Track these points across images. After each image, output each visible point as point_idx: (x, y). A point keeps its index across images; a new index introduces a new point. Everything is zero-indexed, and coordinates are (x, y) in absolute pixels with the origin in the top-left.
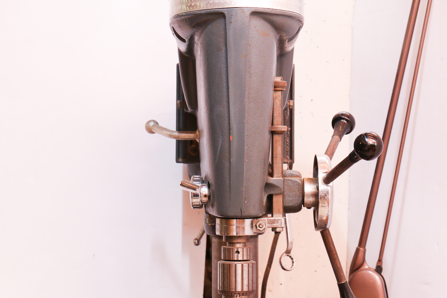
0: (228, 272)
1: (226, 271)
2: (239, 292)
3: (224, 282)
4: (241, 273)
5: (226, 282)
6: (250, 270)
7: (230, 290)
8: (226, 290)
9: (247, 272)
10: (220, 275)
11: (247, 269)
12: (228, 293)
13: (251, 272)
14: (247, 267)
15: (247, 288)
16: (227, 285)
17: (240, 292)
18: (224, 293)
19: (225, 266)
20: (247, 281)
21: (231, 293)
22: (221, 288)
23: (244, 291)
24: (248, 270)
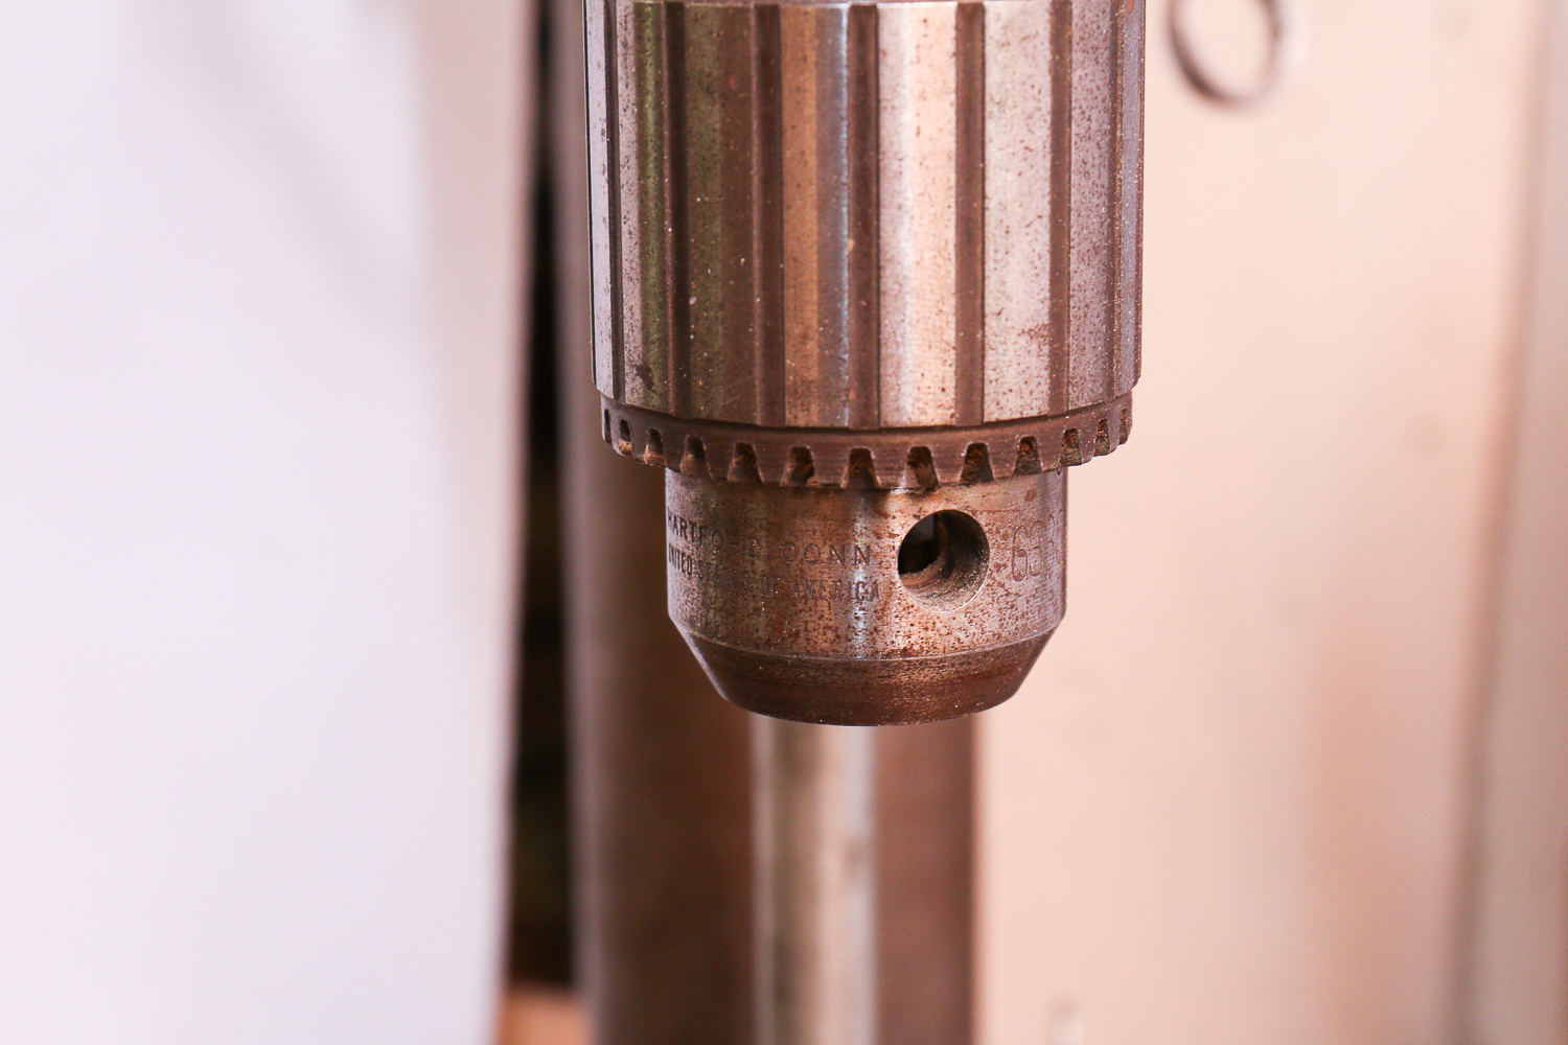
0: (734, 133)
1: (707, 117)
2: (915, 441)
3: (682, 293)
4: (949, 142)
5: (717, 292)
6: (1078, 96)
7: (775, 396)
8: (714, 402)
9: (1042, 133)
10: (628, 175)
11: (1044, 81)
12: (745, 451)
13: (1099, 121)
14: (1044, 52)
15: (1037, 365)
16: (738, 335)
17: (929, 442)
18: (696, 448)
19: (695, 34)
20: (1045, 263)
21: (802, 457)
22: (644, 371)
23: (992, 413)
24: (1046, 102)
